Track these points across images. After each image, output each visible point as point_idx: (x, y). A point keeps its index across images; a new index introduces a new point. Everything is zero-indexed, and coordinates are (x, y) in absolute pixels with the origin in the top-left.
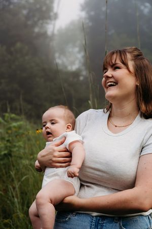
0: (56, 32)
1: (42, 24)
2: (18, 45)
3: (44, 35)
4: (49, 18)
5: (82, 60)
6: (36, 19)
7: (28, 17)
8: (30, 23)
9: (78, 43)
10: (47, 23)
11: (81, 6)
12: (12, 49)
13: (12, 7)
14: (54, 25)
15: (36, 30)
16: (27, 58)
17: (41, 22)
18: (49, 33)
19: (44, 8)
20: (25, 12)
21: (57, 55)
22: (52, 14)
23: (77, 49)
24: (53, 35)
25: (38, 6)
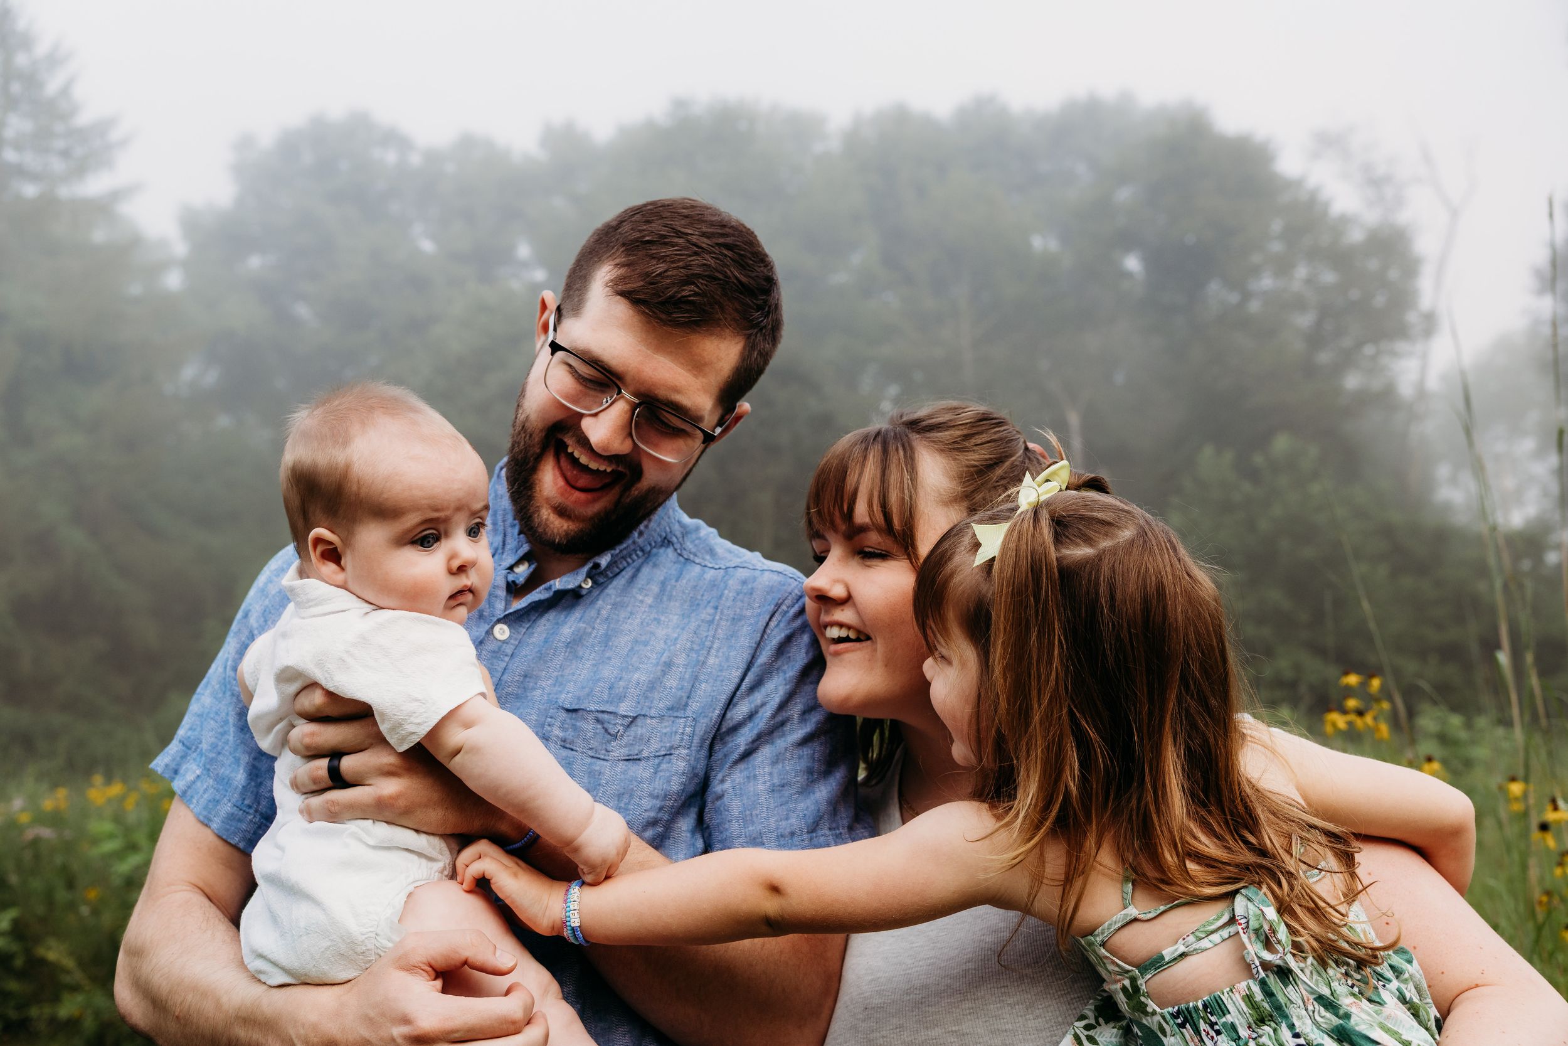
0: (1433, 383)
1: (1374, 358)
2: (1282, 443)
3: (1386, 397)
4: (1402, 332)
5: (1554, 488)
6: (1347, 342)
7: (1315, 339)
8: (1324, 357)
9: (1533, 417)
10: (1395, 354)
11: (1538, 273)
12: (1258, 459)
13: (1254, 306)
14: (1424, 357)
15: (1352, 381)
16: (1316, 488)
17: (1369, 350)
18: (1406, 388)
19: (1380, 300)
20: (1305, 320)
21: (1443, 471)
22: (1412, 317)
23: (1528, 444)
24: (1422, 393)
25: (1355, 294)
